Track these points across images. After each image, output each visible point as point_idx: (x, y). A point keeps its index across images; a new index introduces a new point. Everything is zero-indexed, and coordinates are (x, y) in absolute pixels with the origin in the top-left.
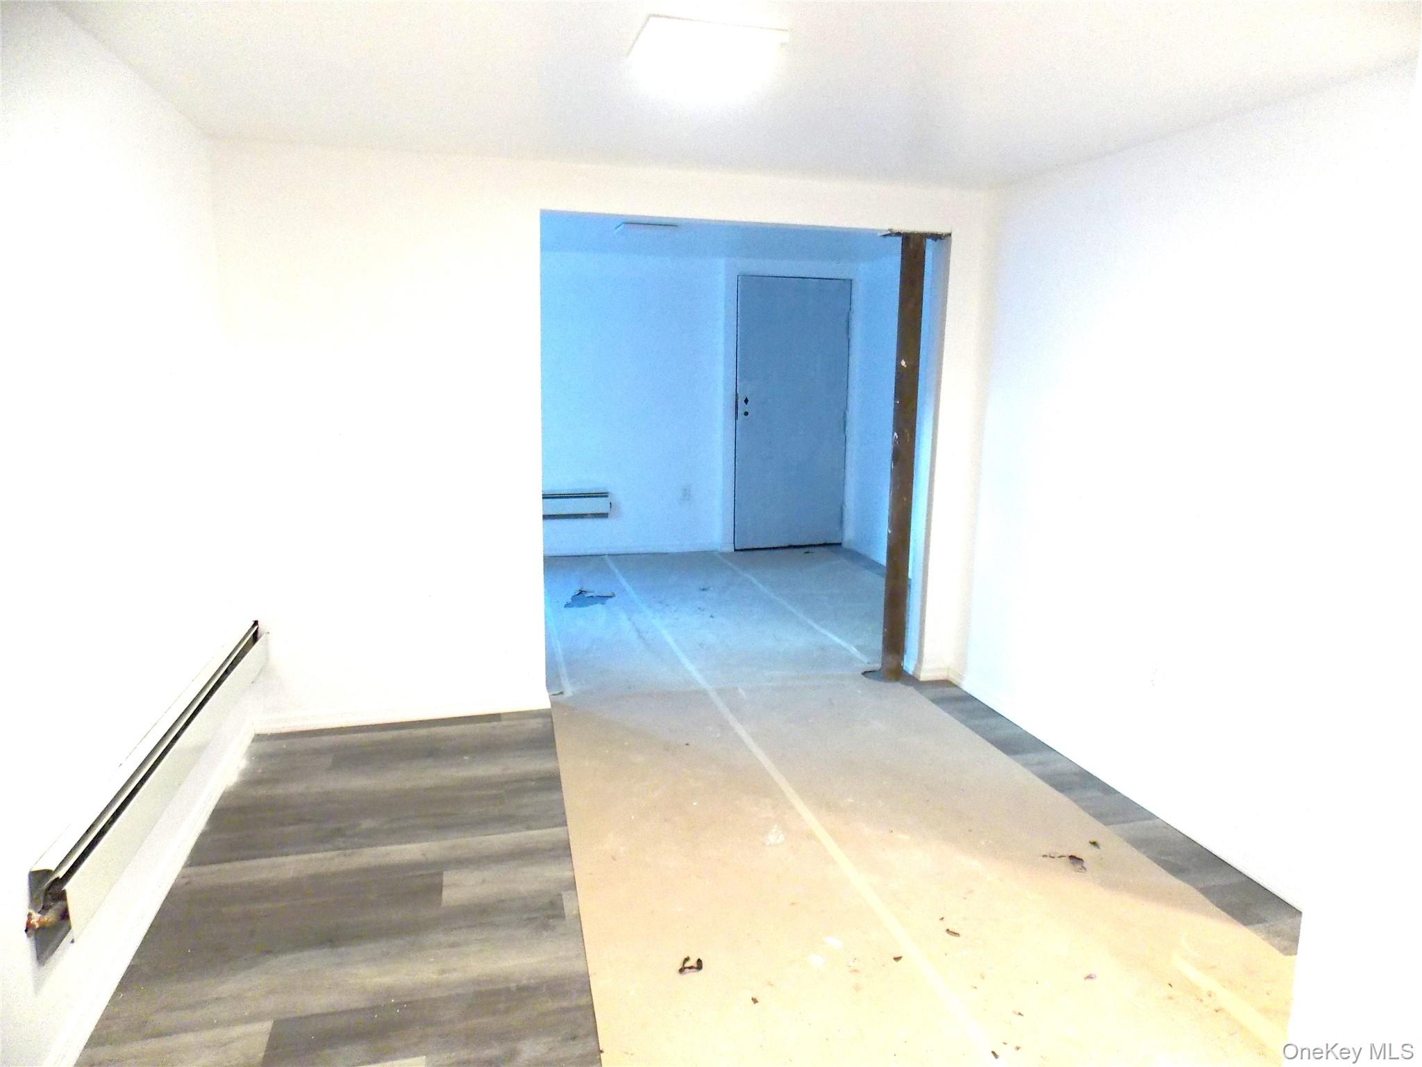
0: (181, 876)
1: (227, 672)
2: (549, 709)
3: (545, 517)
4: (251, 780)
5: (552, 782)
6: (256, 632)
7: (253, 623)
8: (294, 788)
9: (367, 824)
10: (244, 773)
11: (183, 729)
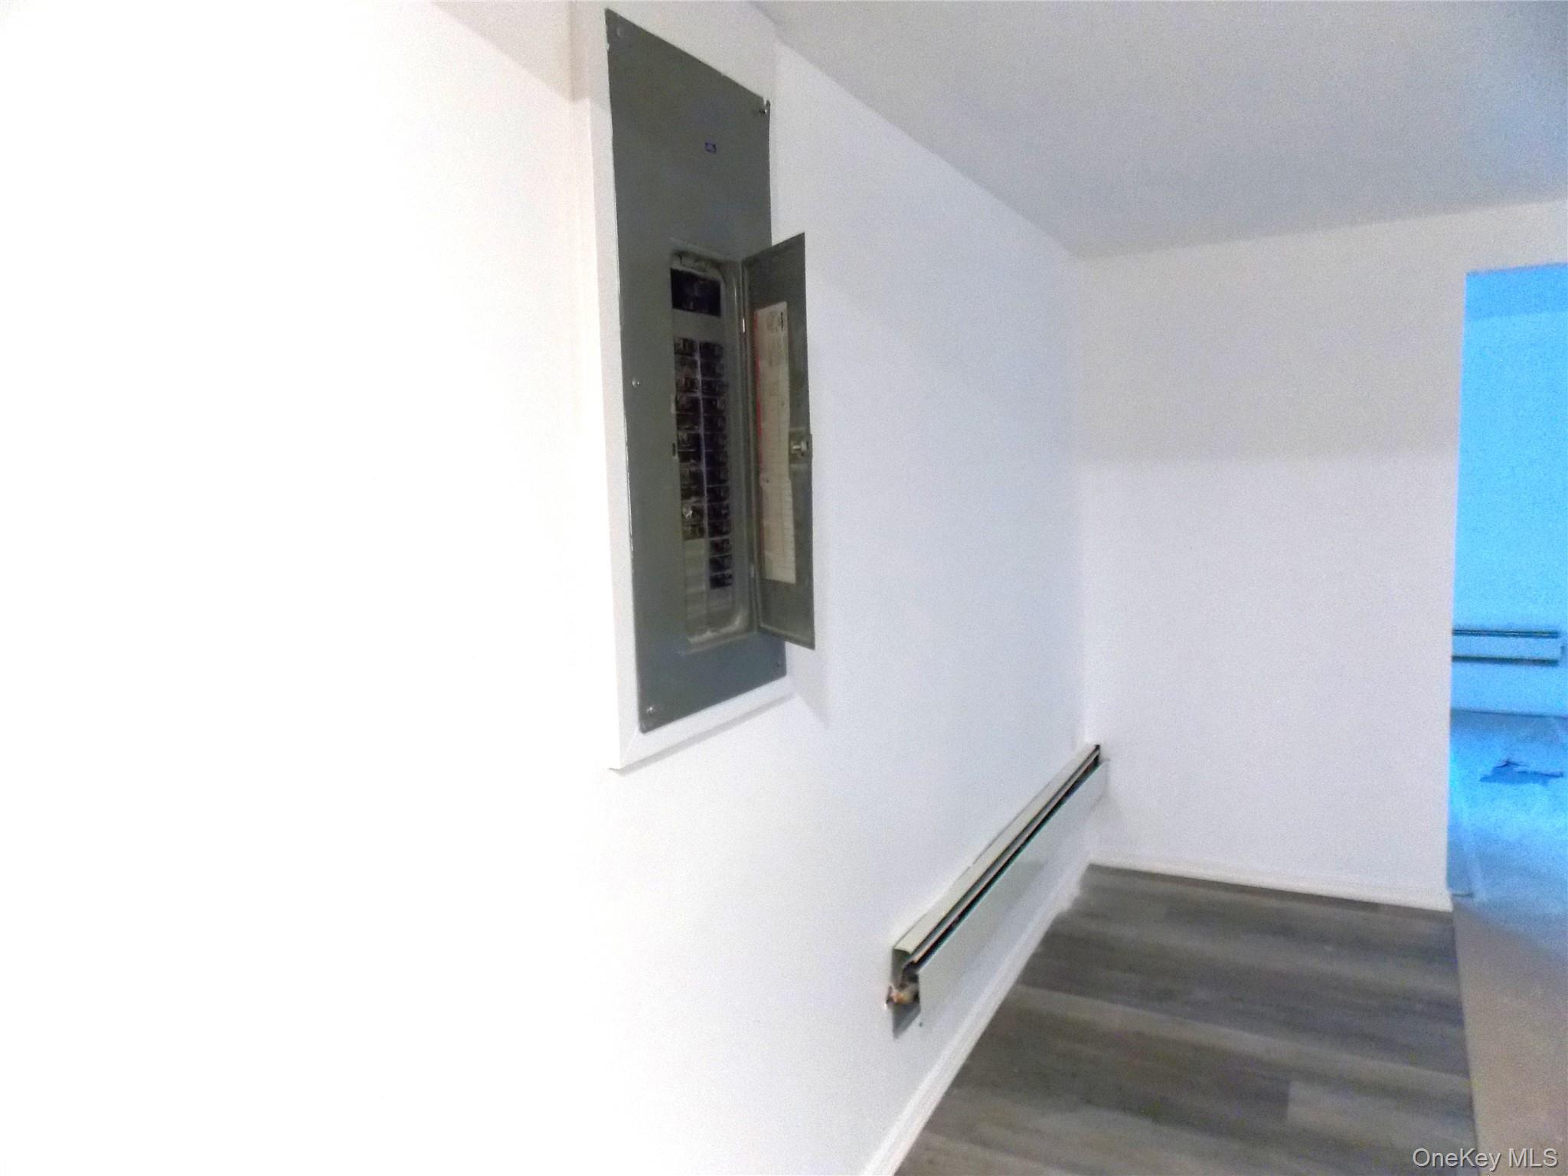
0: (1013, 992)
1: (1068, 794)
2: (1449, 913)
3: (1456, 659)
4: (1083, 911)
5: (1451, 1012)
6: (1097, 759)
7: (1094, 748)
8: (1126, 932)
9: (1201, 994)
10: (1077, 902)
11: (1024, 845)
